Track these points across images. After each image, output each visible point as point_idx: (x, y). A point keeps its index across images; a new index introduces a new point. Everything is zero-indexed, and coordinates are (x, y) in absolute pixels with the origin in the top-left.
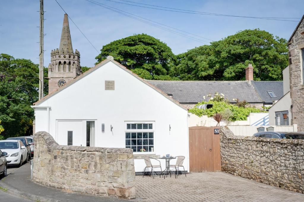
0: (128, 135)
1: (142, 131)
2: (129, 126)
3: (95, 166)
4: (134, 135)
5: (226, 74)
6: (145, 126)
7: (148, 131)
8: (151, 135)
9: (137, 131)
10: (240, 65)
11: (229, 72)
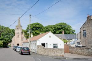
0: (53, 46)
1: (56, 45)
2: (53, 44)
3: (57, 51)
4: (54, 46)
5: (57, 32)
6: (56, 44)
7: (57, 45)
8: (57, 46)
9: (55, 45)
10: (60, 31)
11: (58, 32)
